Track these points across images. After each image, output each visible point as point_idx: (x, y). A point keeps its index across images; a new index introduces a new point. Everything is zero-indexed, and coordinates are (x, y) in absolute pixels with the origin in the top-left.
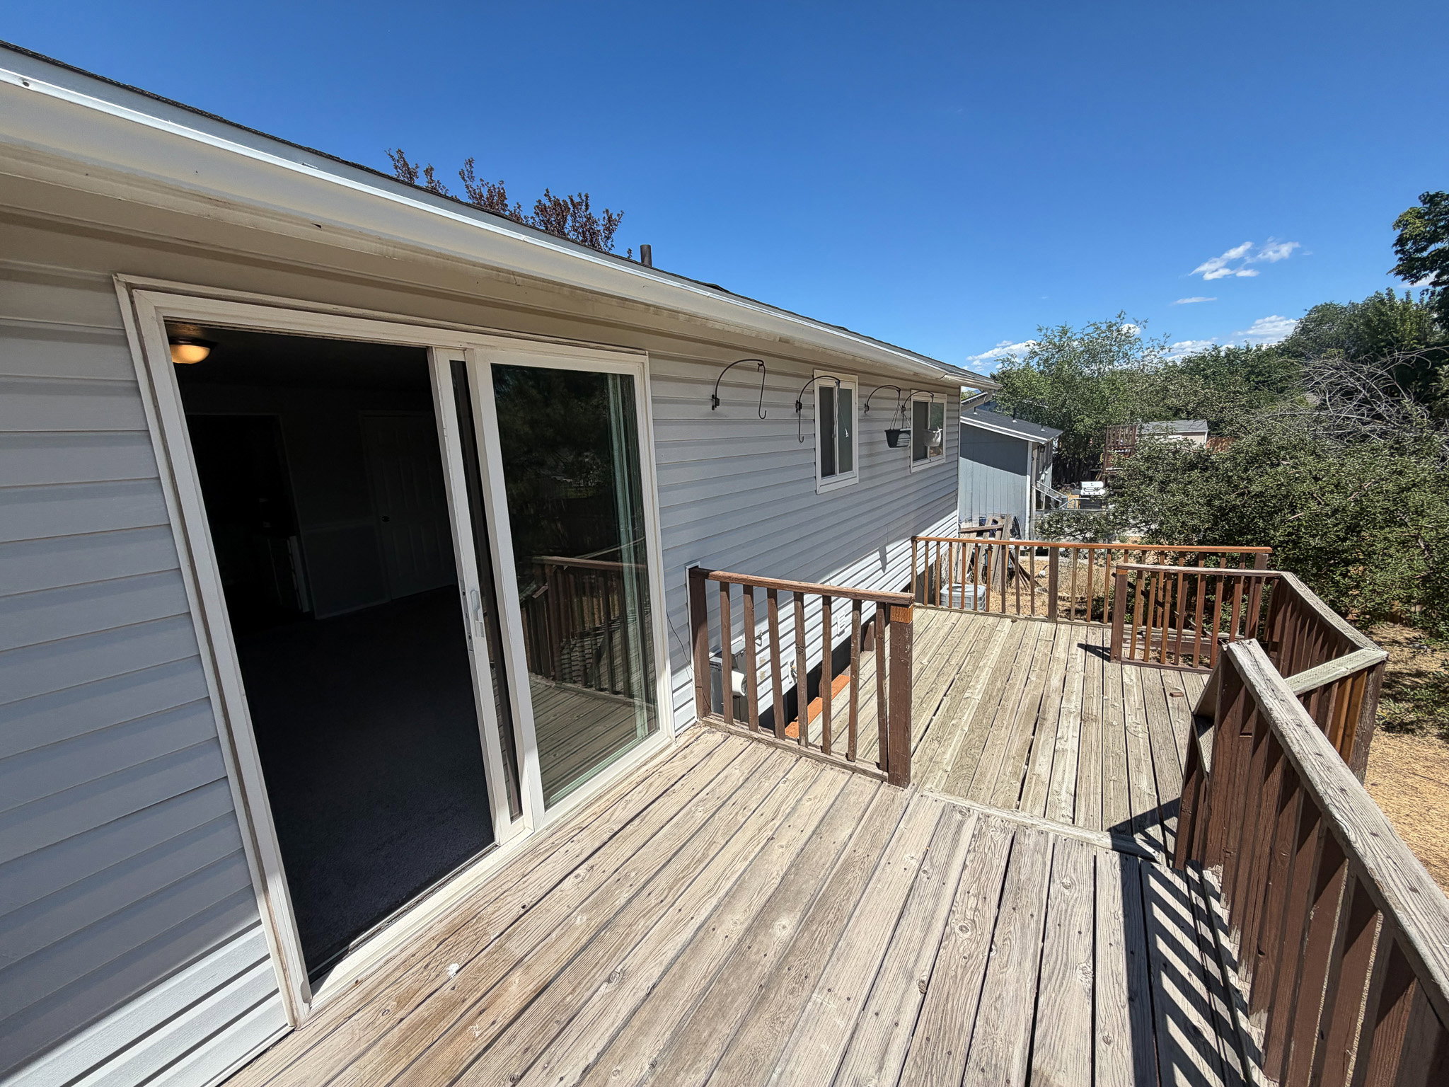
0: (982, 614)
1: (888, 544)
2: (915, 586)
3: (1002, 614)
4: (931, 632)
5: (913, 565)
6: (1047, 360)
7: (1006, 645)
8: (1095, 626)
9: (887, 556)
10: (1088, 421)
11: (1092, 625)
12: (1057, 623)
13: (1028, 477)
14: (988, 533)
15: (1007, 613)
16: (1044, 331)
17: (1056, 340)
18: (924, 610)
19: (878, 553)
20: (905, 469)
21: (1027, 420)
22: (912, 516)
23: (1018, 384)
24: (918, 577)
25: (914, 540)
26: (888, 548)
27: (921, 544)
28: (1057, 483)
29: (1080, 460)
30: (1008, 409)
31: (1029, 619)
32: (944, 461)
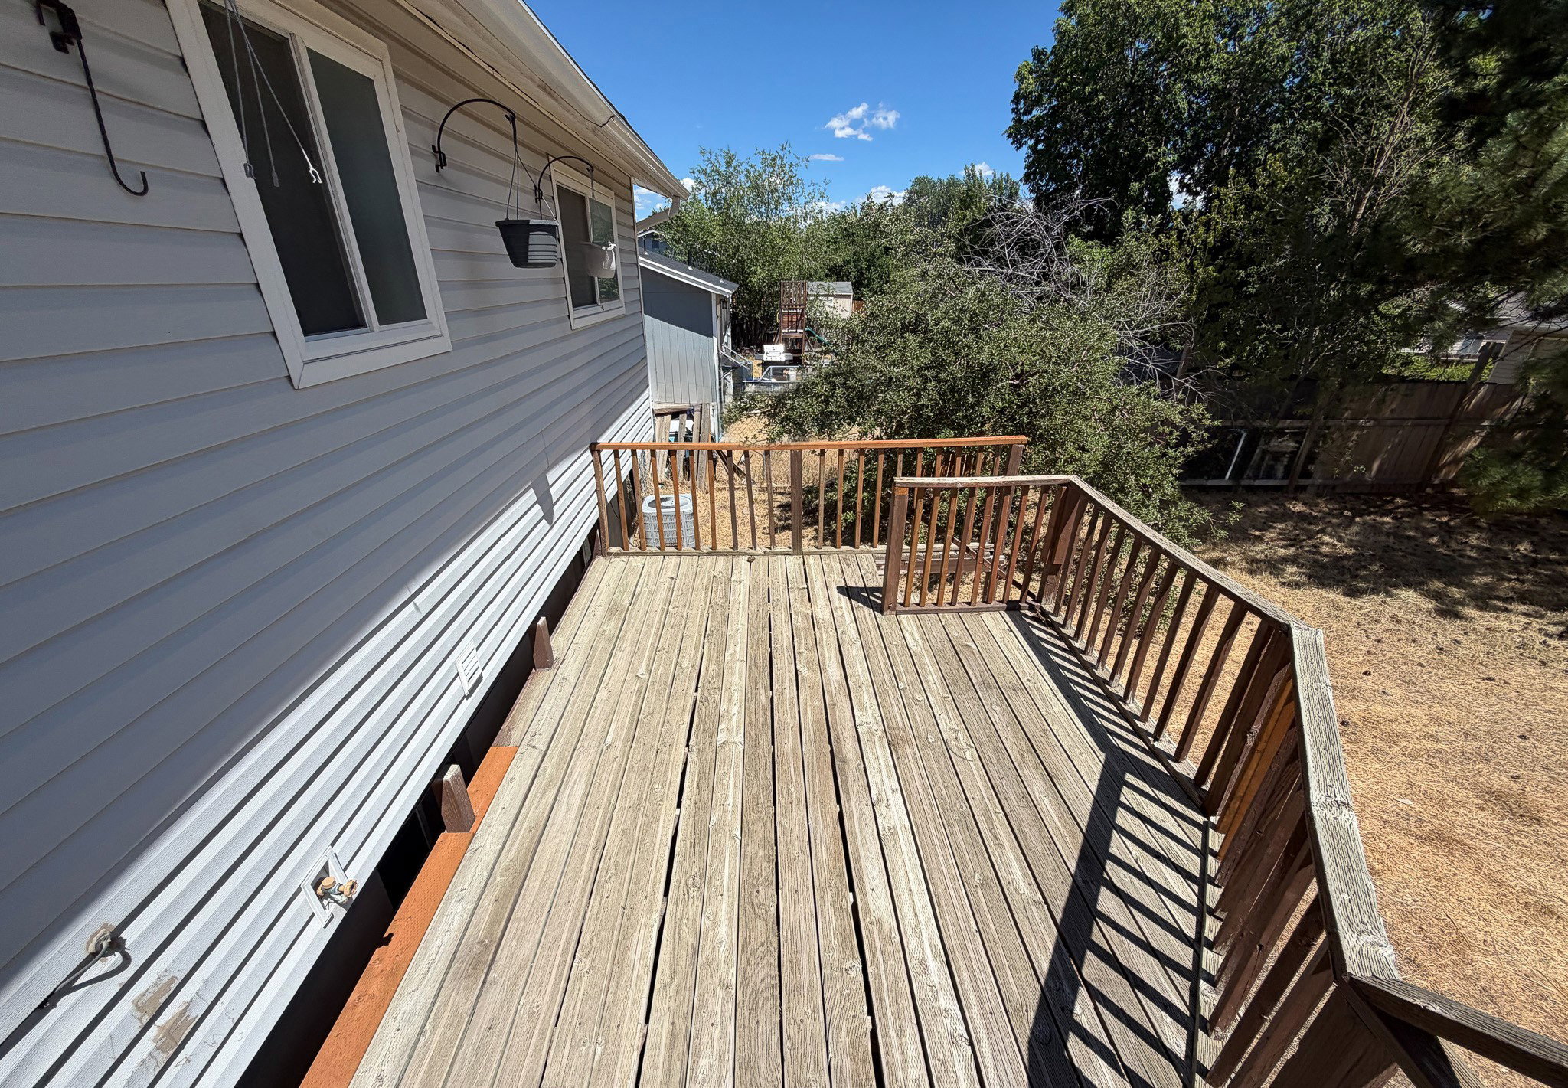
0: (708, 554)
1: (549, 468)
2: (606, 522)
3: (734, 551)
4: (642, 601)
5: (599, 490)
6: (714, 194)
7: (754, 608)
8: (846, 553)
9: (552, 490)
10: (761, 273)
11: (842, 552)
12: (802, 554)
13: (715, 339)
14: (685, 415)
15: (741, 548)
16: (707, 155)
17: (722, 169)
18: (625, 558)
19: (532, 491)
20: (560, 321)
21: (701, 268)
22: (585, 409)
23: (689, 221)
24: (610, 505)
25: (594, 448)
26: (551, 477)
27: (605, 454)
28: (737, 345)
29: (756, 320)
30: (680, 253)
31: (769, 554)
32: (622, 311)
